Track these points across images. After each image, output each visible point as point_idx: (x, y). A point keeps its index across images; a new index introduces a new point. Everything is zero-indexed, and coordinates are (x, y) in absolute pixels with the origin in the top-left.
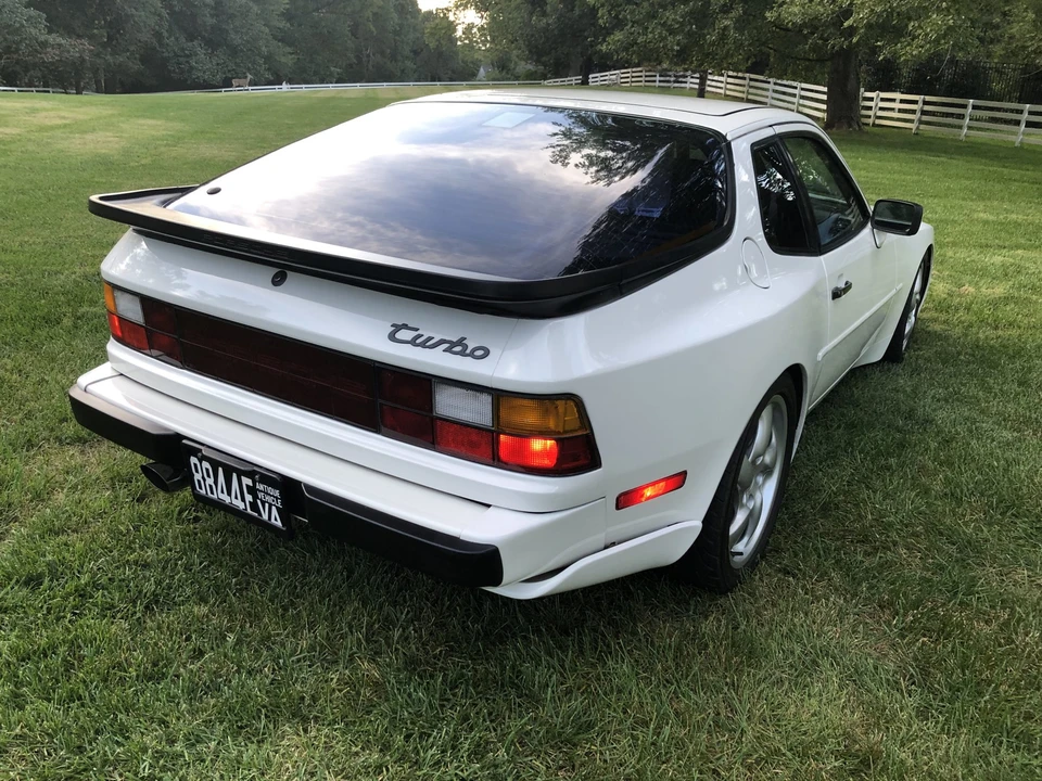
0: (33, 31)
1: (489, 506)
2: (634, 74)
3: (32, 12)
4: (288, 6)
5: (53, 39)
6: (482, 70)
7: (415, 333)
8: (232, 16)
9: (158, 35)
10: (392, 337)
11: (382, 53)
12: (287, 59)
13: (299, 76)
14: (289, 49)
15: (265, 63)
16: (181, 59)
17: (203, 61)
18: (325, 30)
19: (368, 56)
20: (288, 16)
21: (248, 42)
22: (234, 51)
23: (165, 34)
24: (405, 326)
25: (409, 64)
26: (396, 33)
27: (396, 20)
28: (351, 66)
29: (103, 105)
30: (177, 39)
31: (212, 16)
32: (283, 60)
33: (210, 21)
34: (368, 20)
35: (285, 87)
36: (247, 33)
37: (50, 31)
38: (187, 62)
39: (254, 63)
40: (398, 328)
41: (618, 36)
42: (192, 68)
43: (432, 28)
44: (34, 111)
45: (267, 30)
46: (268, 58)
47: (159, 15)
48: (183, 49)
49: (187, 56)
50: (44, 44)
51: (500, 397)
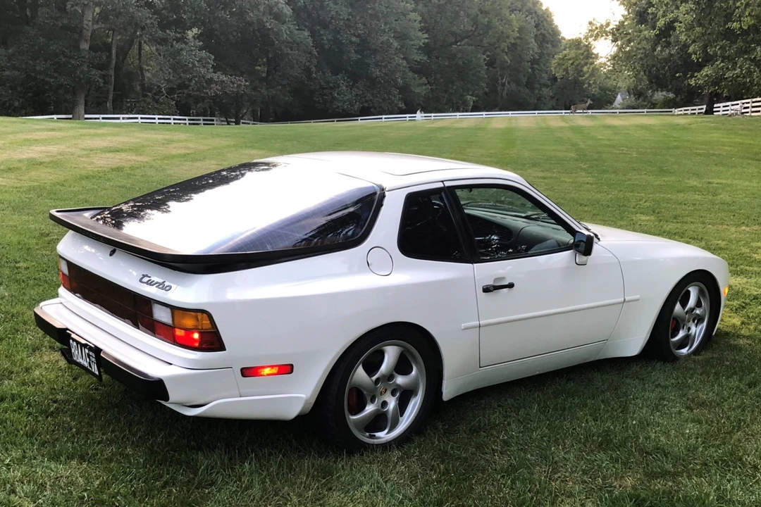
0: (203, 71)
1: (171, 364)
2: (754, 105)
3: (203, 53)
4: (427, 41)
5: (216, 76)
6: (619, 98)
7: (149, 279)
8: (375, 52)
9: (308, 70)
10: (141, 281)
11: (518, 82)
12: (420, 88)
13: (433, 105)
14: (424, 80)
15: (400, 93)
16: (325, 91)
17: (345, 93)
18: (460, 63)
19: (503, 85)
20: (427, 49)
21: (386, 74)
22: (373, 82)
23: (314, 69)
24: (147, 276)
25: (545, 91)
26: (534, 62)
27: (536, 50)
28: (486, 94)
29: (227, 136)
30: (324, 73)
31: (356, 52)
32: (418, 90)
33: (355, 57)
34: (503, 51)
35: (419, 116)
36: (386, 66)
37: (216, 69)
38: (331, 93)
39: (389, 93)
40: (144, 276)
41: (707, 71)
42: (334, 98)
43: (560, 59)
44: (170, 141)
45: (405, 63)
46: (404, 89)
47: (310, 53)
48: (328, 82)
49: (331, 88)
50: (210, 81)
51: (174, 309)
